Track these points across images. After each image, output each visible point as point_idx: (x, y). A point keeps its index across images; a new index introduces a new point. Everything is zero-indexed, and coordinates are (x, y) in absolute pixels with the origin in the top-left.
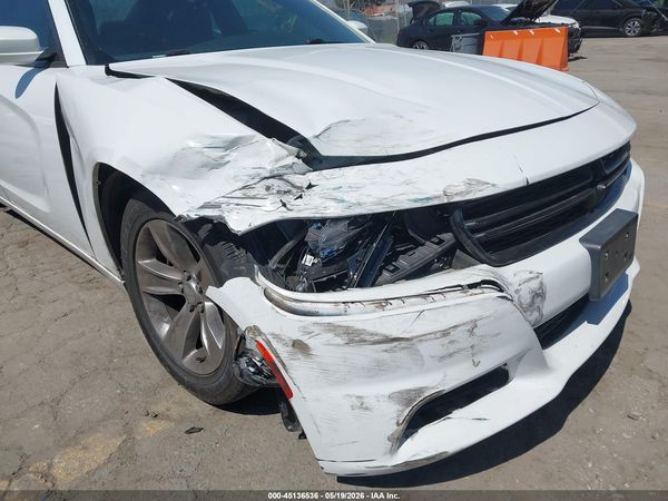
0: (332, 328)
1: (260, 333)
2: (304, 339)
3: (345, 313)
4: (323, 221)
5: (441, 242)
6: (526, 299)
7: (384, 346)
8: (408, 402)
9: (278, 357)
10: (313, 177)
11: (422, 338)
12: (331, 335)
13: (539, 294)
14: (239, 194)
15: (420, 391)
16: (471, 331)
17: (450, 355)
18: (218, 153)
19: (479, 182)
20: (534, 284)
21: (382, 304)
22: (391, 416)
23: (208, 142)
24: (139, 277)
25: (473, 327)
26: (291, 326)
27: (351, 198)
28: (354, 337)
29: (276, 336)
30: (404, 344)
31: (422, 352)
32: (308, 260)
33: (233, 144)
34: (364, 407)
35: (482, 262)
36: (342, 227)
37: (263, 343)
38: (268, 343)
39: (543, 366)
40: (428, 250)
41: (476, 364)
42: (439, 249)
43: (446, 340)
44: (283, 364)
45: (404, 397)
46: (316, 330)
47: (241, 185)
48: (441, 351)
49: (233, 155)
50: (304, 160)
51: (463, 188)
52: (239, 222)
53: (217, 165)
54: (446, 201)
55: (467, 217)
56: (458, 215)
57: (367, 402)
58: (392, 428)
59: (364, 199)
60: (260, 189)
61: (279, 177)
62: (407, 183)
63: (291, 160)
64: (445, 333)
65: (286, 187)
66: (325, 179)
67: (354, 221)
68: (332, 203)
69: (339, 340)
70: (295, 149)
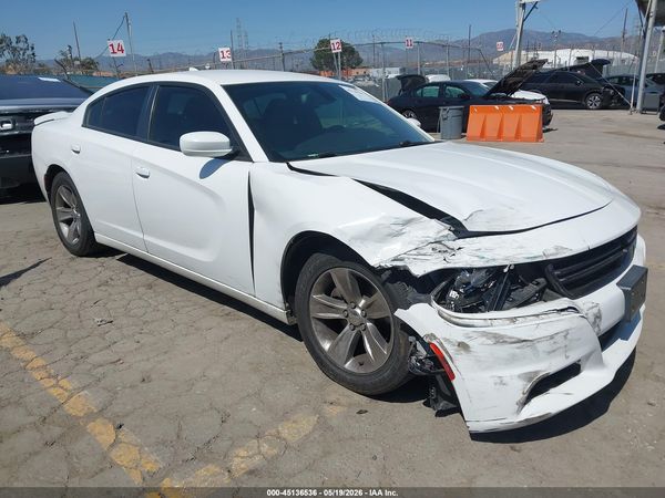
0: (485, 334)
1: (435, 338)
2: (466, 341)
3: (492, 325)
4: (470, 270)
5: (538, 284)
6: (592, 319)
7: (518, 345)
8: (530, 380)
9: (447, 352)
10: (460, 242)
11: (539, 340)
12: (484, 339)
13: (598, 317)
14: (415, 252)
15: (536, 373)
16: (565, 337)
17: (554, 351)
18: (399, 228)
19: (562, 248)
20: (595, 310)
21: (513, 320)
22: (520, 388)
23: (393, 221)
24: (311, 306)
25: (567, 333)
26: (458, 334)
27: (488, 255)
28: (499, 340)
29: (446, 340)
30: (529, 343)
31: (539, 349)
32: (453, 294)
33: (408, 222)
34: (502, 383)
35: (564, 296)
36: (483, 273)
37: (437, 345)
38: (441, 344)
39: (600, 363)
40: (531, 289)
41: (567, 357)
42: (538, 288)
43: (552, 341)
44: (451, 358)
45: (528, 376)
46: (475, 335)
47: (414, 247)
48: (549, 349)
49: (407, 229)
50: (453, 232)
51: (553, 251)
52: (418, 270)
53: (399, 234)
54: (545, 259)
55: (556, 268)
56: (550, 267)
57: (505, 380)
58: (520, 396)
59: (497, 257)
60: (428, 250)
61: (439, 242)
62: (521, 247)
63: (447, 232)
64: (552, 337)
65: (445, 249)
66: (467, 244)
67: (489, 270)
68: (476, 259)
69: (490, 342)
70: (448, 226)
